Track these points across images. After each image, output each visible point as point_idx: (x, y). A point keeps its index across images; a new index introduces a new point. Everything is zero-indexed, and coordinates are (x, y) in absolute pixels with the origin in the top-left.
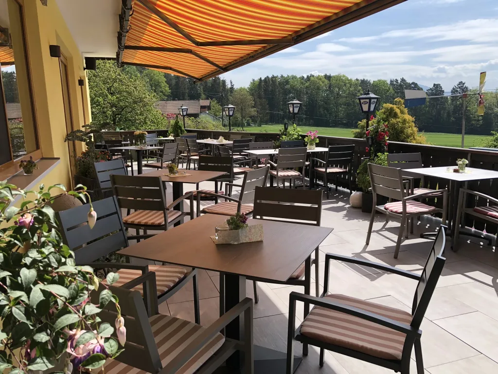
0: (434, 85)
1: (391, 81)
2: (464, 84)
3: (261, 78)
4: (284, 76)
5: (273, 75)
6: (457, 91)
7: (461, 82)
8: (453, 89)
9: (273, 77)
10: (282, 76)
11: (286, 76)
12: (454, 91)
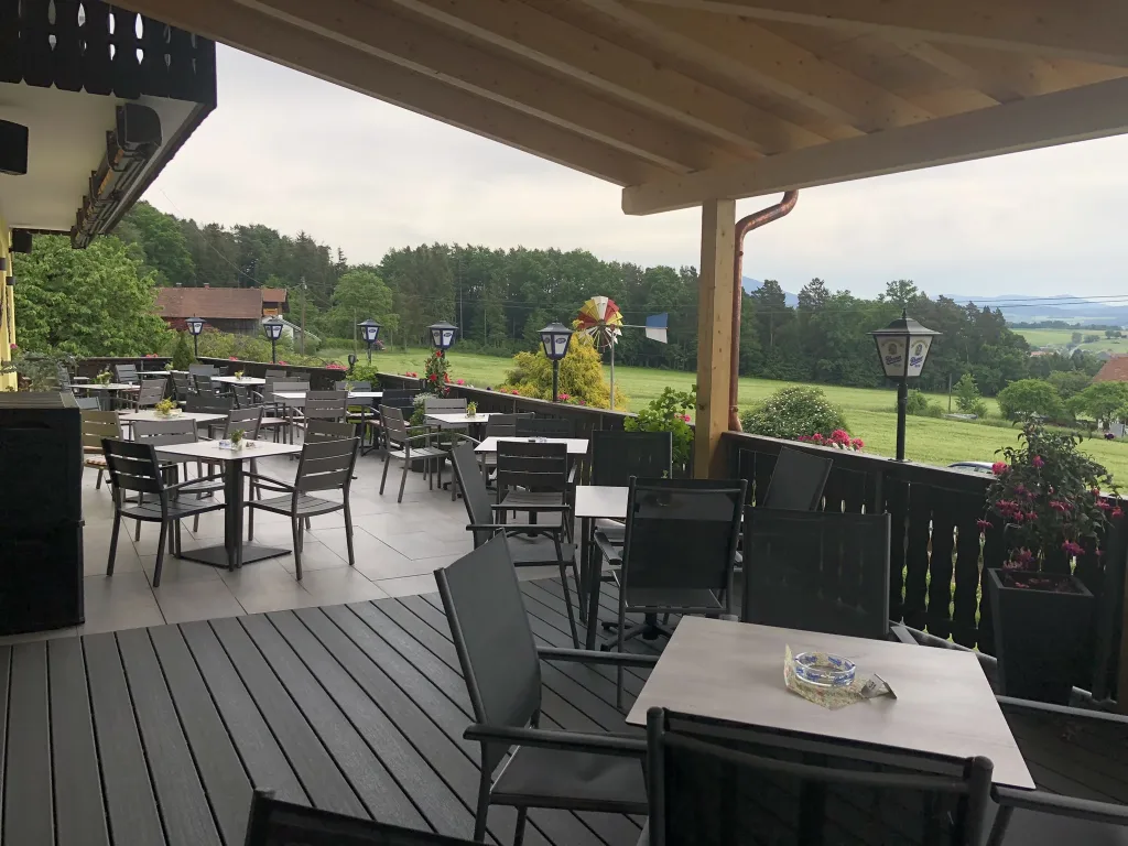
0: (767, 282)
1: (682, 270)
2: (822, 283)
3: (408, 247)
4: (460, 245)
5: (437, 244)
6: (809, 296)
7: (817, 279)
8: (803, 292)
9: (437, 247)
10: (456, 247)
11: (464, 246)
12: (804, 296)
